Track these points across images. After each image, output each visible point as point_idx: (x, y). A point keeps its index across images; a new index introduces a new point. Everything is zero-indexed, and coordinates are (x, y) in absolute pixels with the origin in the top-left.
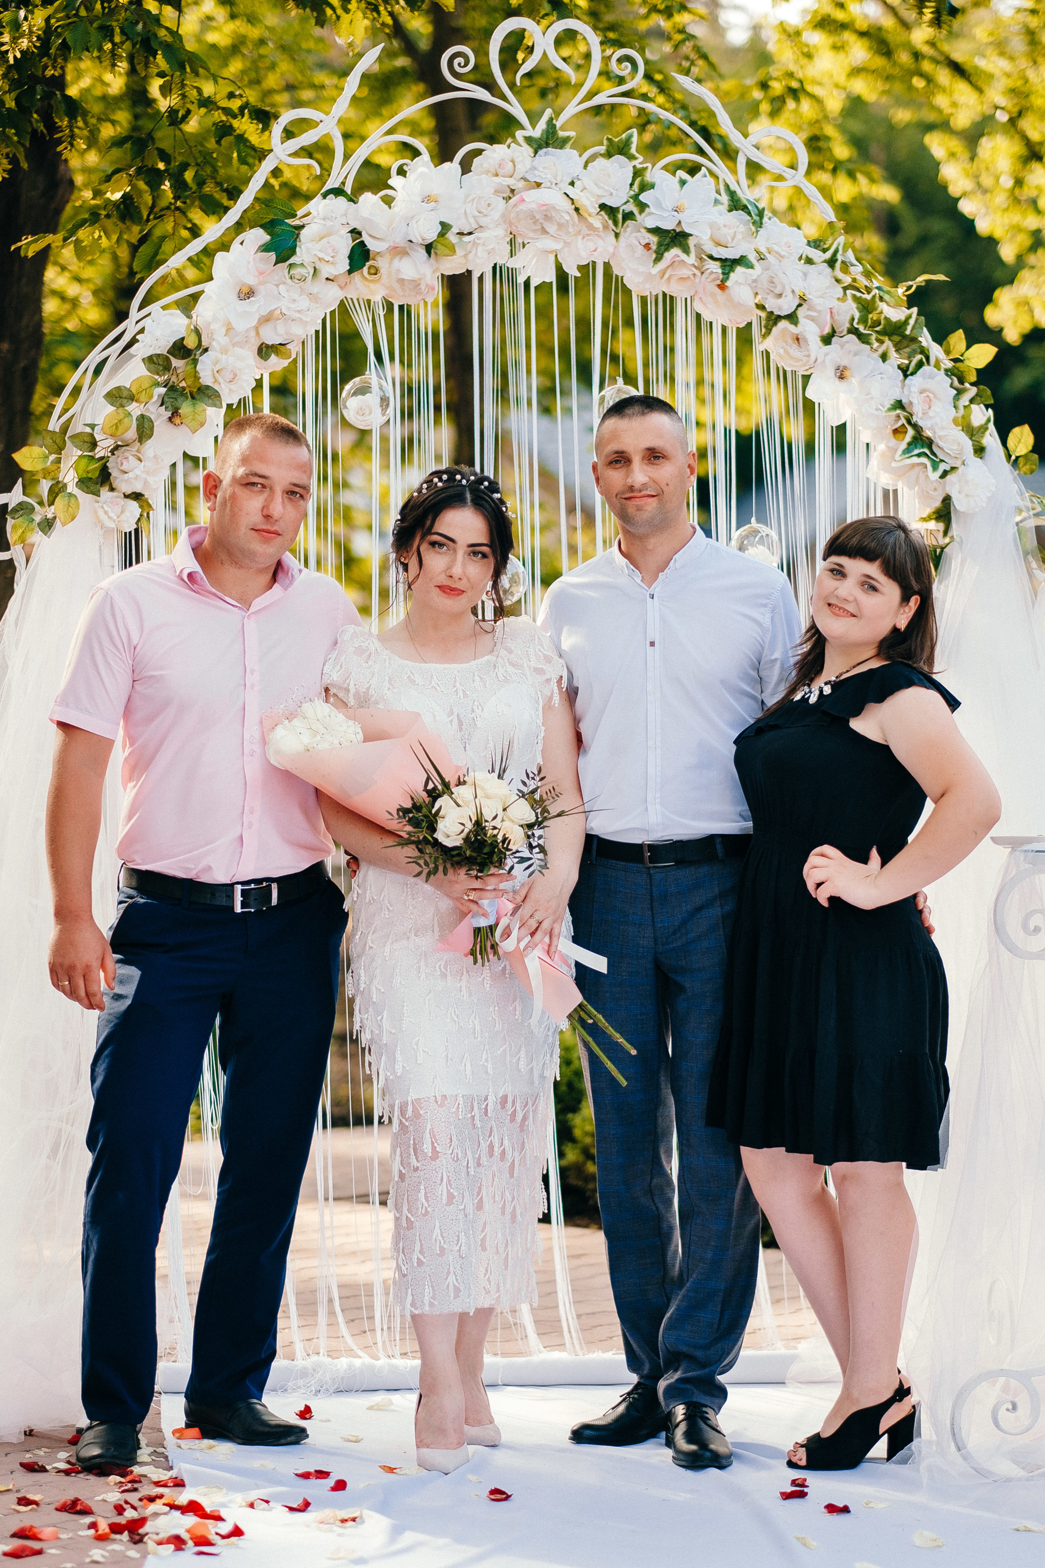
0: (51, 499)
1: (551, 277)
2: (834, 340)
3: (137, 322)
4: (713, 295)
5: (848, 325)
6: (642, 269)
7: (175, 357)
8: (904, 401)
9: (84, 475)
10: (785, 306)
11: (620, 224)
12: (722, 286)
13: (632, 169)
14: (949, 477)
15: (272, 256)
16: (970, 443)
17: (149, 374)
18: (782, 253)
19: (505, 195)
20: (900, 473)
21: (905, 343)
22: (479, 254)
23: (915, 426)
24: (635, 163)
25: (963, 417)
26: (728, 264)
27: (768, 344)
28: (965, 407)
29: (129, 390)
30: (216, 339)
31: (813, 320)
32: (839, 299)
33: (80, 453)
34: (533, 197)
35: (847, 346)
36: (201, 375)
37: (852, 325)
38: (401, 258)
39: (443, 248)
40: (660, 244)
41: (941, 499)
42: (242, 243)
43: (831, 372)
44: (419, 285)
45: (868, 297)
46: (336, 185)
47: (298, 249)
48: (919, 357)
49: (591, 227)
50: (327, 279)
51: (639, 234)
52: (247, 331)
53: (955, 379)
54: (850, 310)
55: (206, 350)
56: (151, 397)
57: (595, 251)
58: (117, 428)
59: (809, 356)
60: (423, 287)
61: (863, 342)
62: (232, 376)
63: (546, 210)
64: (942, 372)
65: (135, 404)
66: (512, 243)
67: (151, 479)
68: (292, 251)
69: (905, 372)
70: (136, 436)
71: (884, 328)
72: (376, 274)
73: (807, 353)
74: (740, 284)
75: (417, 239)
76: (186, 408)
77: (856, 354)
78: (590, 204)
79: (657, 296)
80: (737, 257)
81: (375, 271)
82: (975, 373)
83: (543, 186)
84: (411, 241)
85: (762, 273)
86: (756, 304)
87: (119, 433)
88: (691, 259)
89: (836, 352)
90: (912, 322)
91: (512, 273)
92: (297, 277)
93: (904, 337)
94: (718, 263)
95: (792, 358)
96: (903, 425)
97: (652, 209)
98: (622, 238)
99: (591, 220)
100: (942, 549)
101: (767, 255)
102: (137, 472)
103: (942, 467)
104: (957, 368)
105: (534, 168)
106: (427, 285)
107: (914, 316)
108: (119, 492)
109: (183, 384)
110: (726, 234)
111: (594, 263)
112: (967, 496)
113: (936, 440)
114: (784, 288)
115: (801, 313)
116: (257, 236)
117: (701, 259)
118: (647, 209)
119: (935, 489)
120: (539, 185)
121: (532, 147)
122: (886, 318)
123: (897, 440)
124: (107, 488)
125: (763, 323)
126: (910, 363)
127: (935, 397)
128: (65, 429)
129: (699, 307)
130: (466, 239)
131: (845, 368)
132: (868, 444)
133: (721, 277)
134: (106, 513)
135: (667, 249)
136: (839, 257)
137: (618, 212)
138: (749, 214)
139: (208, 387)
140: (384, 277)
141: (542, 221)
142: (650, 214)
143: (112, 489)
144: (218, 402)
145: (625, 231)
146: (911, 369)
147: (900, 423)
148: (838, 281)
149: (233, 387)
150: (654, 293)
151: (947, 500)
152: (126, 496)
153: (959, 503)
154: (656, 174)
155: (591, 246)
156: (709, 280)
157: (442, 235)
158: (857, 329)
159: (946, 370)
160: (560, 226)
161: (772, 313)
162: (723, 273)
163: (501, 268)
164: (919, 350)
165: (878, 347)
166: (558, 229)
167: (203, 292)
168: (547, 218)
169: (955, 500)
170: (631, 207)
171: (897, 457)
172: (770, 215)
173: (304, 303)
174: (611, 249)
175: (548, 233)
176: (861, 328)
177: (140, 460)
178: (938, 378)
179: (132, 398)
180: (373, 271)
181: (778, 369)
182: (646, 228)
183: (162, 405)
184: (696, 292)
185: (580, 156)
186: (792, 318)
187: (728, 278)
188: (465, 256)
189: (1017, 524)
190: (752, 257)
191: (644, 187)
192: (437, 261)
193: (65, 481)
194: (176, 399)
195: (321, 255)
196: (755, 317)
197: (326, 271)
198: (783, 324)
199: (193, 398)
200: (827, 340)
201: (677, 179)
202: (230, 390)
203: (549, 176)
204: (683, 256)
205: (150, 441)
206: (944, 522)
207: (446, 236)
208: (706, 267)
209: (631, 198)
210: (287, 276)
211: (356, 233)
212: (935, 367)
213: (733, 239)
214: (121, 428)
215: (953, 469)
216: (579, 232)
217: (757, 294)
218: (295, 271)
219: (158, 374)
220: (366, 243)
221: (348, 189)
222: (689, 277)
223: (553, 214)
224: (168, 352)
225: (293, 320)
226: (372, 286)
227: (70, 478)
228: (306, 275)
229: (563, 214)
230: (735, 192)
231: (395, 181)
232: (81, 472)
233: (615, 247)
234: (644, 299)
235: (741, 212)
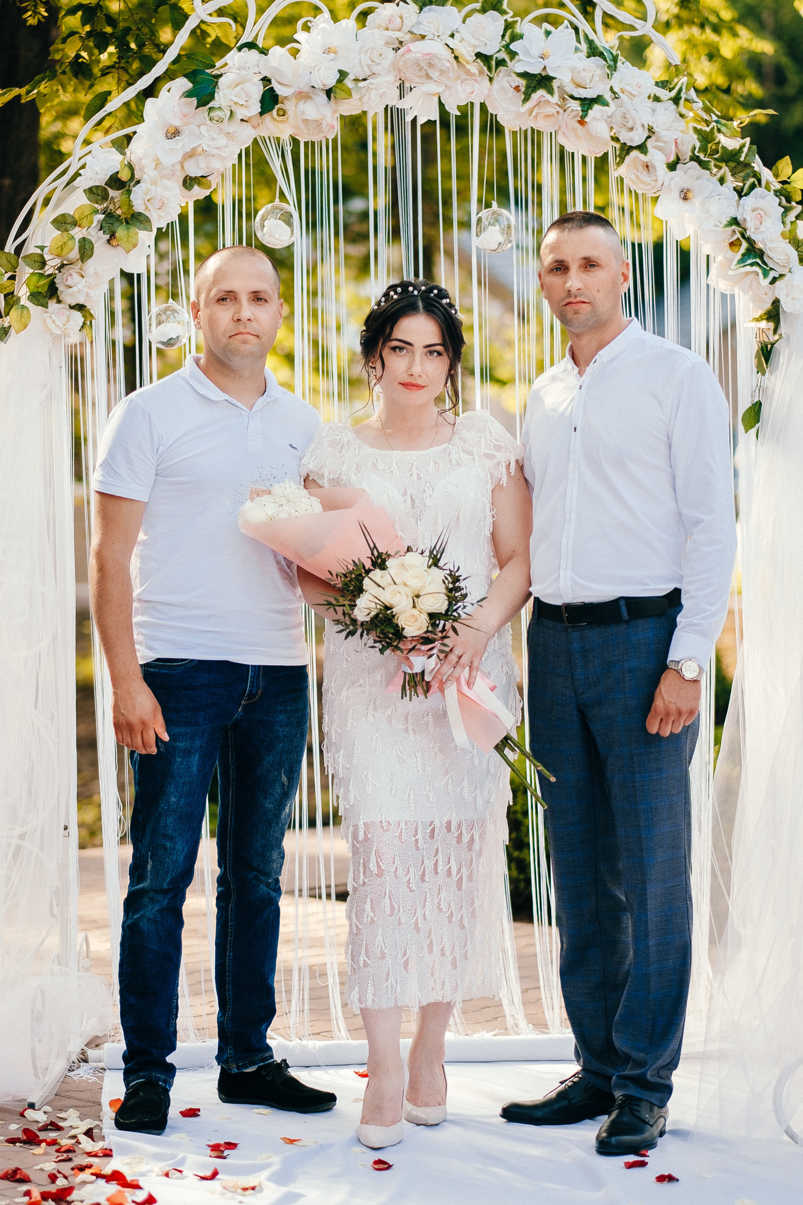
0: (7, 310)
1: (435, 116)
2: (678, 166)
3: (80, 159)
4: (574, 129)
5: (690, 154)
6: (512, 108)
7: (112, 188)
8: (738, 218)
9: (36, 290)
10: (636, 138)
11: (494, 70)
12: (582, 122)
13: (504, 22)
14: (777, 283)
15: (194, 101)
16: (796, 253)
17: (90, 203)
18: (634, 93)
19: (395, 47)
20: (737, 280)
21: (740, 168)
22: (372, 97)
23: (749, 240)
24: (506, 17)
25: (790, 231)
26: (587, 102)
27: (622, 171)
28: (792, 222)
29: (73, 217)
30: (147, 173)
31: (660, 150)
32: (682, 131)
33: (31, 271)
34: (418, 48)
35: (690, 171)
36: (134, 204)
37: (694, 153)
38: (305, 102)
39: (341, 92)
40: (528, 87)
41: (771, 302)
42: (169, 91)
43: (676, 194)
44: (321, 124)
45: (708, 129)
46: (250, 40)
47: (216, 95)
48: (752, 180)
49: (468, 73)
50: (242, 120)
51: (509, 78)
52: (173, 165)
53: (783, 199)
54: (692, 140)
55: (138, 182)
56: (92, 222)
58: (62, 249)
59: (656, 181)
60: (324, 126)
61: (703, 168)
62: (160, 204)
63: (430, 59)
64: (772, 192)
65: (77, 229)
66: (401, 87)
67: (92, 293)
68: (212, 97)
69: (740, 193)
70: (78, 256)
71: (722, 156)
72: (284, 115)
73: (654, 178)
74: (598, 120)
75: (319, 85)
76: (121, 232)
77: (697, 179)
78: (467, 53)
79: (526, 131)
80: (595, 97)
81: (283, 113)
82: (800, 193)
83: (426, 38)
84: (313, 87)
85: (616, 110)
86: (611, 137)
87: (64, 254)
88: (555, 99)
89: (680, 177)
90: (745, 150)
91: (401, 112)
92: (216, 118)
93: (739, 163)
94: (578, 102)
95: (642, 182)
96: (738, 238)
97: (521, 56)
98: (495, 82)
99: (468, 67)
100: (773, 345)
101: (621, 95)
102: (80, 286)
103: (772, 274)
104: (785, 189)
105: (419, 23)
106: (328, 124)
107: (747, 145)
108: (65, 303)
109: (119, 212)
110: (585, 77)
111: (472, 104)
112: (793, 299)
113: (767, 251)
114: (634, 123)
115: (650, 144)
116: (182, 84)
117: (564, 99)
118: (517, 56)
119: (766, 294)
120: (423, 37)
121: (417, 5)
122: (723, 147)
123: (733, 251)
124: (55, 300)
125: (618, 153)
126: (744, 185)
127: (766, 214)
128: (18, 250)
129: (562, 140)
130: (361, 84)
131: (688, 190)
132: (708, 256)
133: (581, 113)
134: (54, 322)
135: (534, 90)
136: (683, 95)
137: (492, 59)
138: (605, 59)
139: (140, 214)
140: (291, 118)
141: (426, 68)
142: (519, 60)
143: (59, 302)
144: (148, 227)
145: (498, 76)
146: (745, 191)
147: (735, 237)
148: (682, 116)
149: (161, 213)
150: (524, 129)
151: (776, 303)
152: (72, 307)
153: (786, 306)
154: (525, 26)
155: (469, 89)
156: (571, 116)
157: (340, 81)
158: (698, 157)
159: (776, 191)
160: (442, 72)
161: (625, 144)
162: (583, 111)
163: (391, 109)
164: (752, 175)
165: (717, 172)
166: (439, 76)
167: (135, 133)
168: (431, 65)
169: (782, 302)
170: (503, 55)
171: (733, 267)
172: (624, 60)
173: (222, 141)
174: (486, 92)
175: (431, 78)
176: (702, 156)
177: (83, 277)
178: (768, 198)
179: (75, 224)
180: (281, 113)
181: (630, 191)
182: (516, 73)
183: (100, 229)
184: (560, 127)
185: (459, 12)
186: (642, 148)
187: (586, 115)
188: (361, 99)
190: (608, 96)
191: (514, 38)
192: (336, 103)
193: (19, 295)
194: (112, 224)
195: (236, 100)
196: (610, 147)
197: (240, 113)
198: (635, 153)
199: (127, 223)
200: (672, 167)
201: (543, 31)
202: (159, 216)
203: (432, 30)
204: (548, 97)
205: (90, 260)
206: (774, 321)
207: (344, 82)
208: (568, 105)
209: (503, 47)
210: (207, 118)
211: (266, 80)
212: (766, 188)
213: (590, 82)
214: (65, 250)
215: (781, 276)
216: (459, 77)
217: (612, 128)
218: (215, 114)
219: (97, 203)
220: (275, 88)
221: (260, 43)
222: (553, 115)
223: (436, 62)
224: (106, 184)
225: (213, 156)
226: (280, 125)
227: (23, 293)
228: (224, 117)
229: (445, 62)
230: (593, 41)
231: (300, 36)
232: (32, 287)
233: (490, 90)
234: (514, 133)
235: (597, 57)
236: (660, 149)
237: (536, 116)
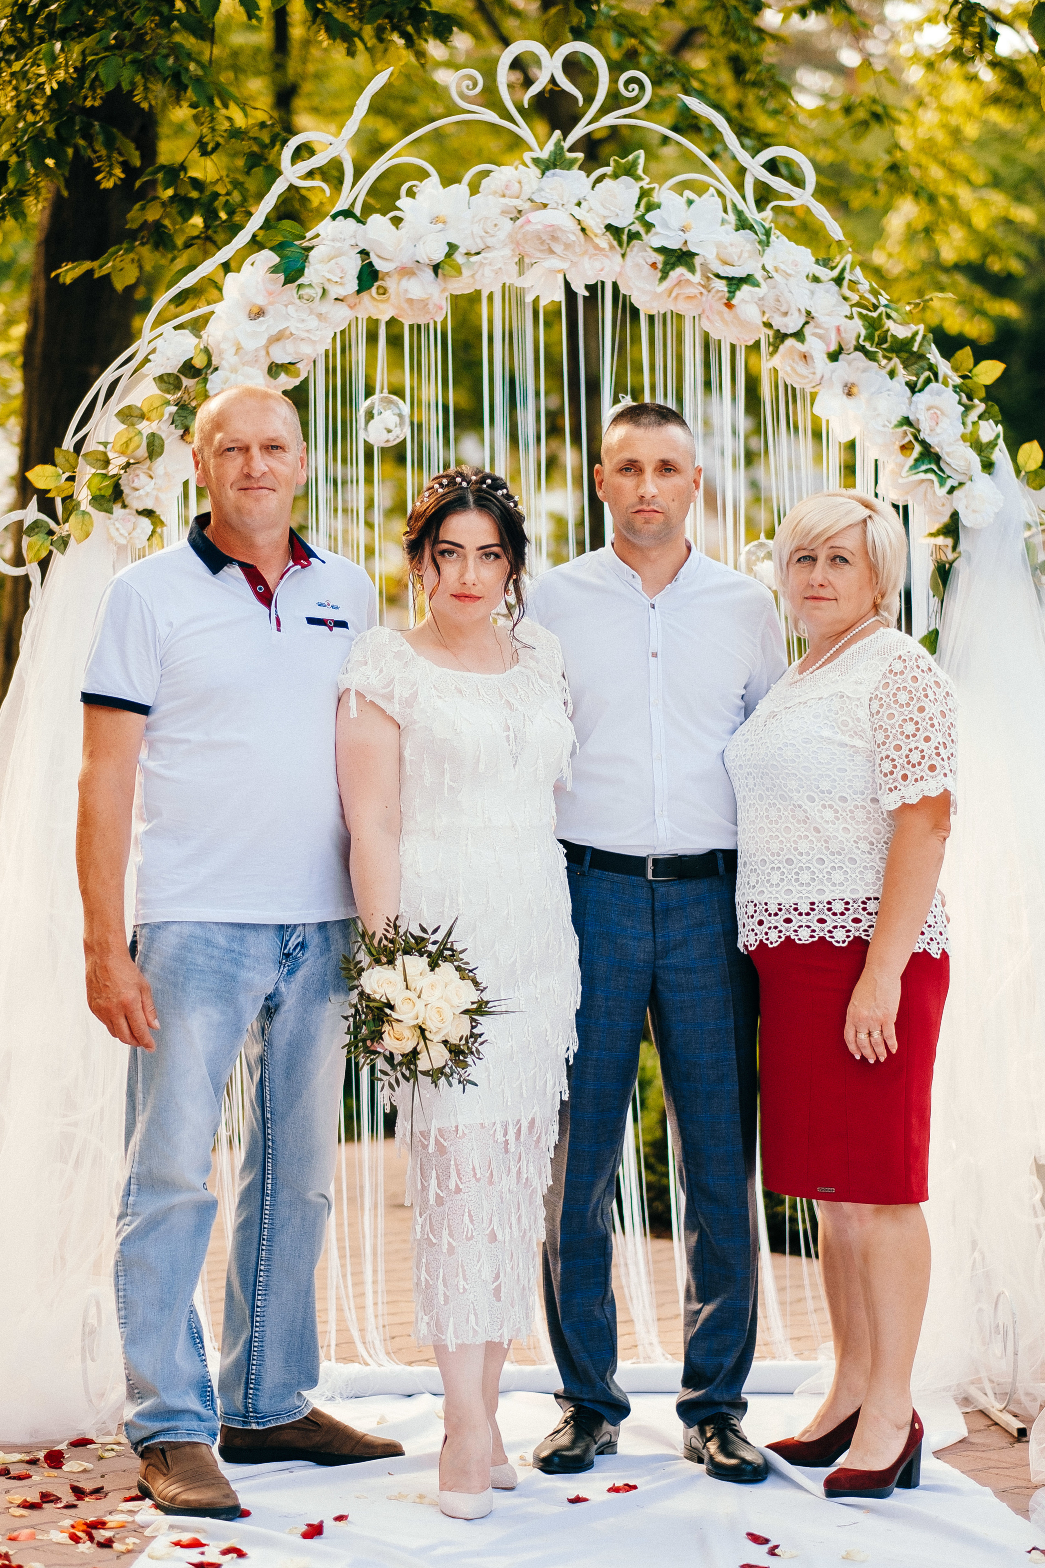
0: (66, 517)
1: (560, 296)
2: (841, 357)
3: (149, 342)
4: (720, 313)
5: (854, 343)
6: (648, 287)
7: (185, 376)
8: (911, 418)
9: (98, 493)
10: (791, 325)
11: (626, 244)
12: (729, 305)
13: (638, 189)
14: (955, 493)
15: (281, 277)
16: (979, 459)
17: (160, 393)
18: (789, 271)
19: (512, 216)
20: (910, 489)
21: (913, 359)
22: (486, 274)
23: (923, 443)
24: (641, 184)
25: (971, 433)
26: (735, 282)
27: (777, 361)
28: (973, 423)
29: (140, 409)
30: (225, 359)
32: (846, 316)
33: (93, 471)
34: (538, 219)
35: (854, 363)
37: (858, 342)
38: (409, 278)
39: (450, 269)
40: (666, 263)
41: (949, 514)
42: (252, 264)
43: (839, 389)
44: (427, 304)
45: (875, 315)
46: (346, 207)
47: (306, 270)
48: (927, 374)
49: (597, 247)
50: (336, 299)
51: (644, 254)
52: (257, 350)
53: (964, 395)
54: (858, 327)
55: (216, 369)
56: (162, 415)
57: (602, 270)
58: (127, 446)
59: (814, 373)
60: (431, 306)
61: (870, 360)
63: (553, 231)
64: (951, 388)
65: (145, 423)
66: (520, 262)
67: (162, 496)
68: (301, 272)
69: (913, 388)
70: (146, 455)
71: (891, 346)
72: (384, 294)
73: (812, 370)
74: (747, 302)
75: (424, 259)
77: (863, 371)
78: (596, 225)
79: (665, 315)
80: (744, 275)
81: (383, 291)
82: (983, 389)
83: (549, 207)
84: (418, 262)
85: (769, 292)
86: (764, 322)
87: (129, 452)
88: (697, 278)
89: (844, 369)
90: (919, 338)
91: (520, 294)
92: (306, 297)
93: (912, 354)
94: (724, 282)
95: (800, 376)
96: (910, 441)
97: (658, 229)
98: (627, 258)
99: (597, 241)
100: (951, 564)
101: (774, 274)
102: (148, 489)
103: (950, 483)
104: (966, 385)
105: (540, 190)
106: (435, 305)
107: (922, 333)
108: (131, 508)
109: (194, 403)
110: (732, 253)
111: (603, 283)
112: (974, 511)
113: (944, 456)
114: (789, 307)
115: (807, 331)
116: (267, 258)
117: (708, 278)
118: (653, 229)
119: (943, 505)
120: (545, 206)
121: (539, 168)
122: (892, 335)
123: (905, 455)
124: (120, 505)
125: (771, 340)
126: (918, 378)
127: (943, 413)
128: (78, 447)
129: (706, 326)
130: (474, 259)
131: (853, 385)
132: (876, 461)
133: (727, 295)
134: (117, 529)
135: (673, 269)
136: (847, 276)
137: (624, 232)
138: (756, 233)
140: (392, 297)
141: (549, 241)
142: (657, 233)
143: (124, 506)
145: (632, 251)
146: (919, 386)
147: (907, 440)
148: (845, 299)
150: (662, 312)
151: (955, 516)
152: (140, 513)
153: (965, 519)
154: (664, 194)
155: (598, 265)
156: (716, 298)
157: (449, 255)
158: (863, 346)
159: (955, 387)
160: (567, 246)
161: (778, 331)
162: (729, 292)
163: (510, 287)
164: (926, 367)
165: (887, 364)
166: (565, 249)
167: (213, 313)
168: (554, 238)
169: (961, 516)
170: (637, 227)
171: (904, 474)
172: (778, 233)
173: (313, 322)
174: (618, 269)
175: (555, 253)
176: (868, 345)
177: (151, 477)
178: (946, 394)
179: (142, 416)
180: (381, 291)
181: (786, 386)
182: (652, 248)
183: (172, 423)
184: (703, 311)
185: (588, 176)
186: (799, 335)
187: (733, 297)
188: (473, 276)
189: (1025, 539)
190: (759, 276)
191: (650, 208)
192: (444, 281)
193: (79, 499)
195: (329, 276)
196: (762, 334)
197: (335, 291)
198: (790, 342)
200: (834, 357)
201: (684, 199)
203: (556, 198)
204: (688, 275)
205: (160, 459)
206: (952, 537)
207: (454, 256)
208: (713, 285)
209: (637, 218)
210: (296, 296)
211: (364, 253)
212: (943, 383)
213: (739, 257)
214: (132, 446)
215: (961, 484)
216: (586, 252)
217: (764, 313)
218: (304, 292)
219: (169, 393)
220: (374, 263)
221: (358, 211)
222: (696, 296)
223: (560, 235)
224: (179, 371)
225: (302, 340)
226: (381, 306)
227: (83, 496)
228: (314, 295)
229: (570, 236)
230: (742, 211)
231: (404, 202)
232: (94, 490)
233: (622, 267)
234: (651, 318)
235: (748, 231)
236: (820, 337)
237: (676, 298)
